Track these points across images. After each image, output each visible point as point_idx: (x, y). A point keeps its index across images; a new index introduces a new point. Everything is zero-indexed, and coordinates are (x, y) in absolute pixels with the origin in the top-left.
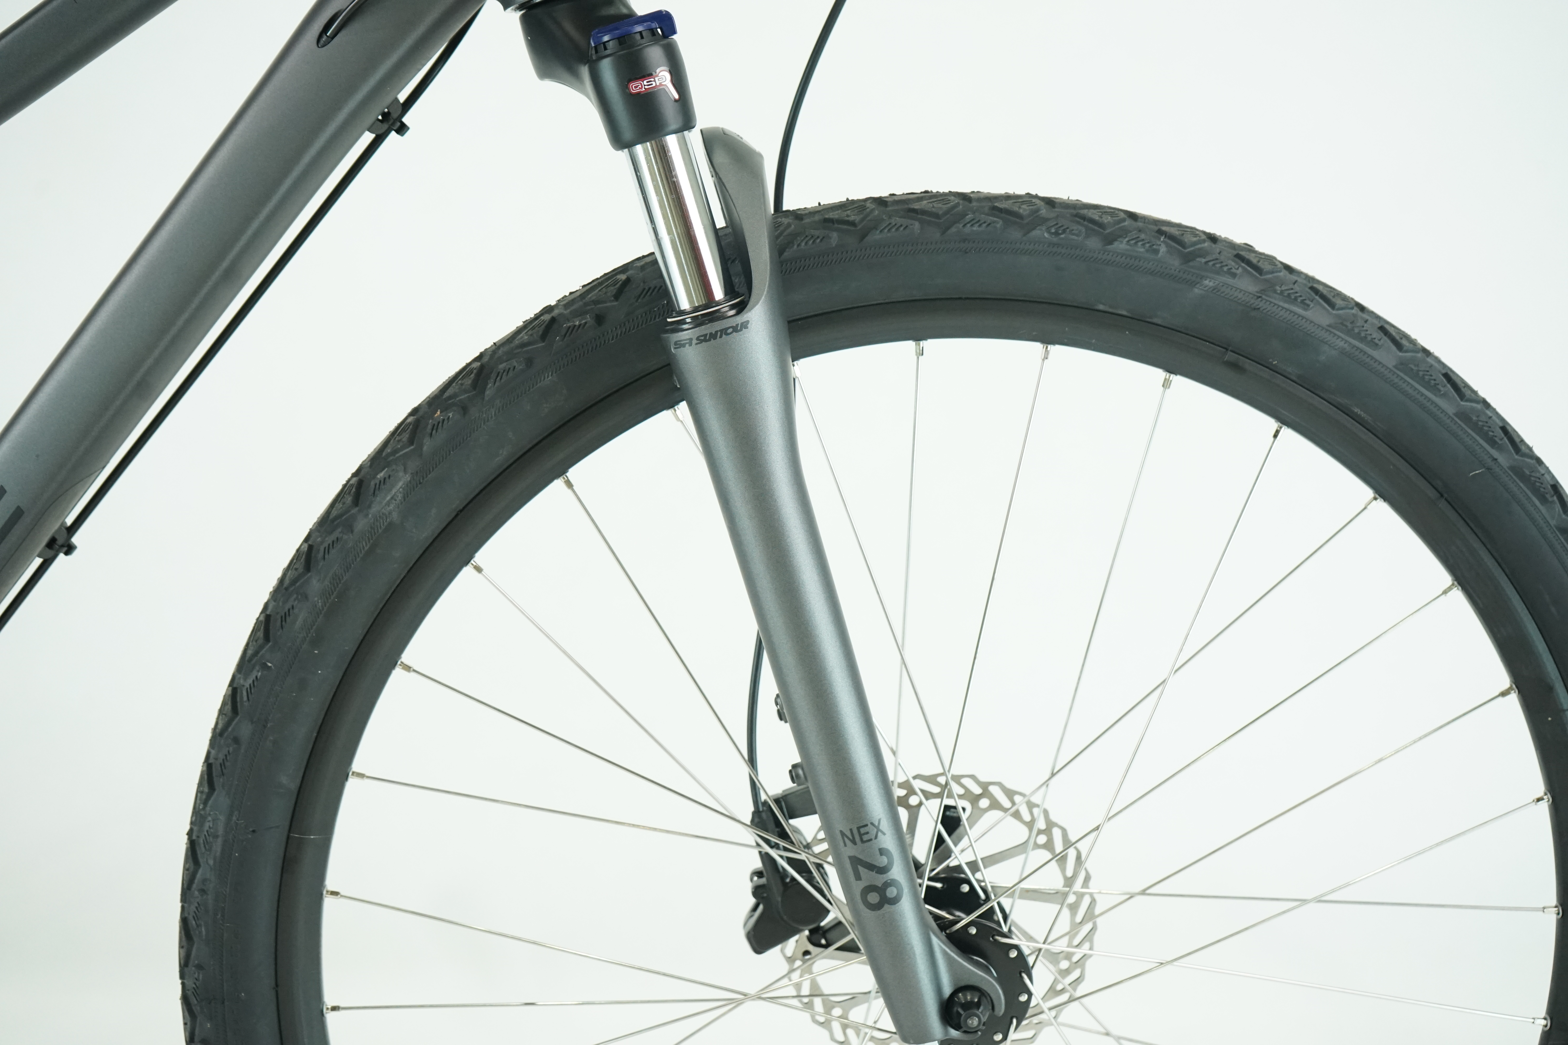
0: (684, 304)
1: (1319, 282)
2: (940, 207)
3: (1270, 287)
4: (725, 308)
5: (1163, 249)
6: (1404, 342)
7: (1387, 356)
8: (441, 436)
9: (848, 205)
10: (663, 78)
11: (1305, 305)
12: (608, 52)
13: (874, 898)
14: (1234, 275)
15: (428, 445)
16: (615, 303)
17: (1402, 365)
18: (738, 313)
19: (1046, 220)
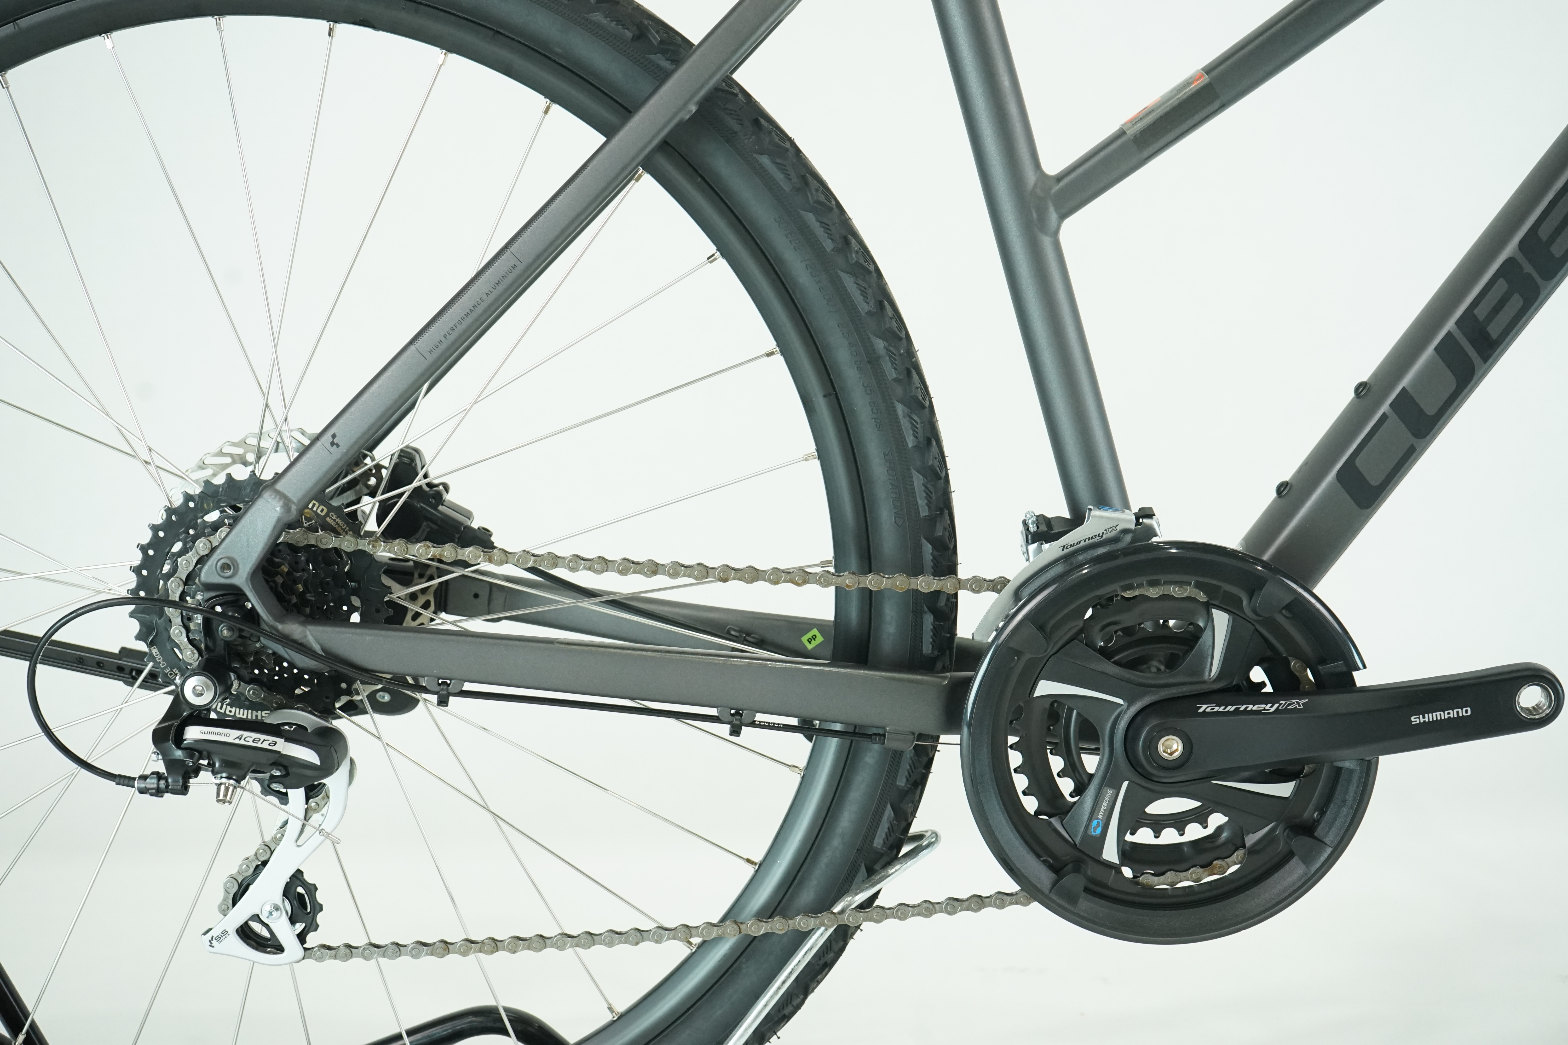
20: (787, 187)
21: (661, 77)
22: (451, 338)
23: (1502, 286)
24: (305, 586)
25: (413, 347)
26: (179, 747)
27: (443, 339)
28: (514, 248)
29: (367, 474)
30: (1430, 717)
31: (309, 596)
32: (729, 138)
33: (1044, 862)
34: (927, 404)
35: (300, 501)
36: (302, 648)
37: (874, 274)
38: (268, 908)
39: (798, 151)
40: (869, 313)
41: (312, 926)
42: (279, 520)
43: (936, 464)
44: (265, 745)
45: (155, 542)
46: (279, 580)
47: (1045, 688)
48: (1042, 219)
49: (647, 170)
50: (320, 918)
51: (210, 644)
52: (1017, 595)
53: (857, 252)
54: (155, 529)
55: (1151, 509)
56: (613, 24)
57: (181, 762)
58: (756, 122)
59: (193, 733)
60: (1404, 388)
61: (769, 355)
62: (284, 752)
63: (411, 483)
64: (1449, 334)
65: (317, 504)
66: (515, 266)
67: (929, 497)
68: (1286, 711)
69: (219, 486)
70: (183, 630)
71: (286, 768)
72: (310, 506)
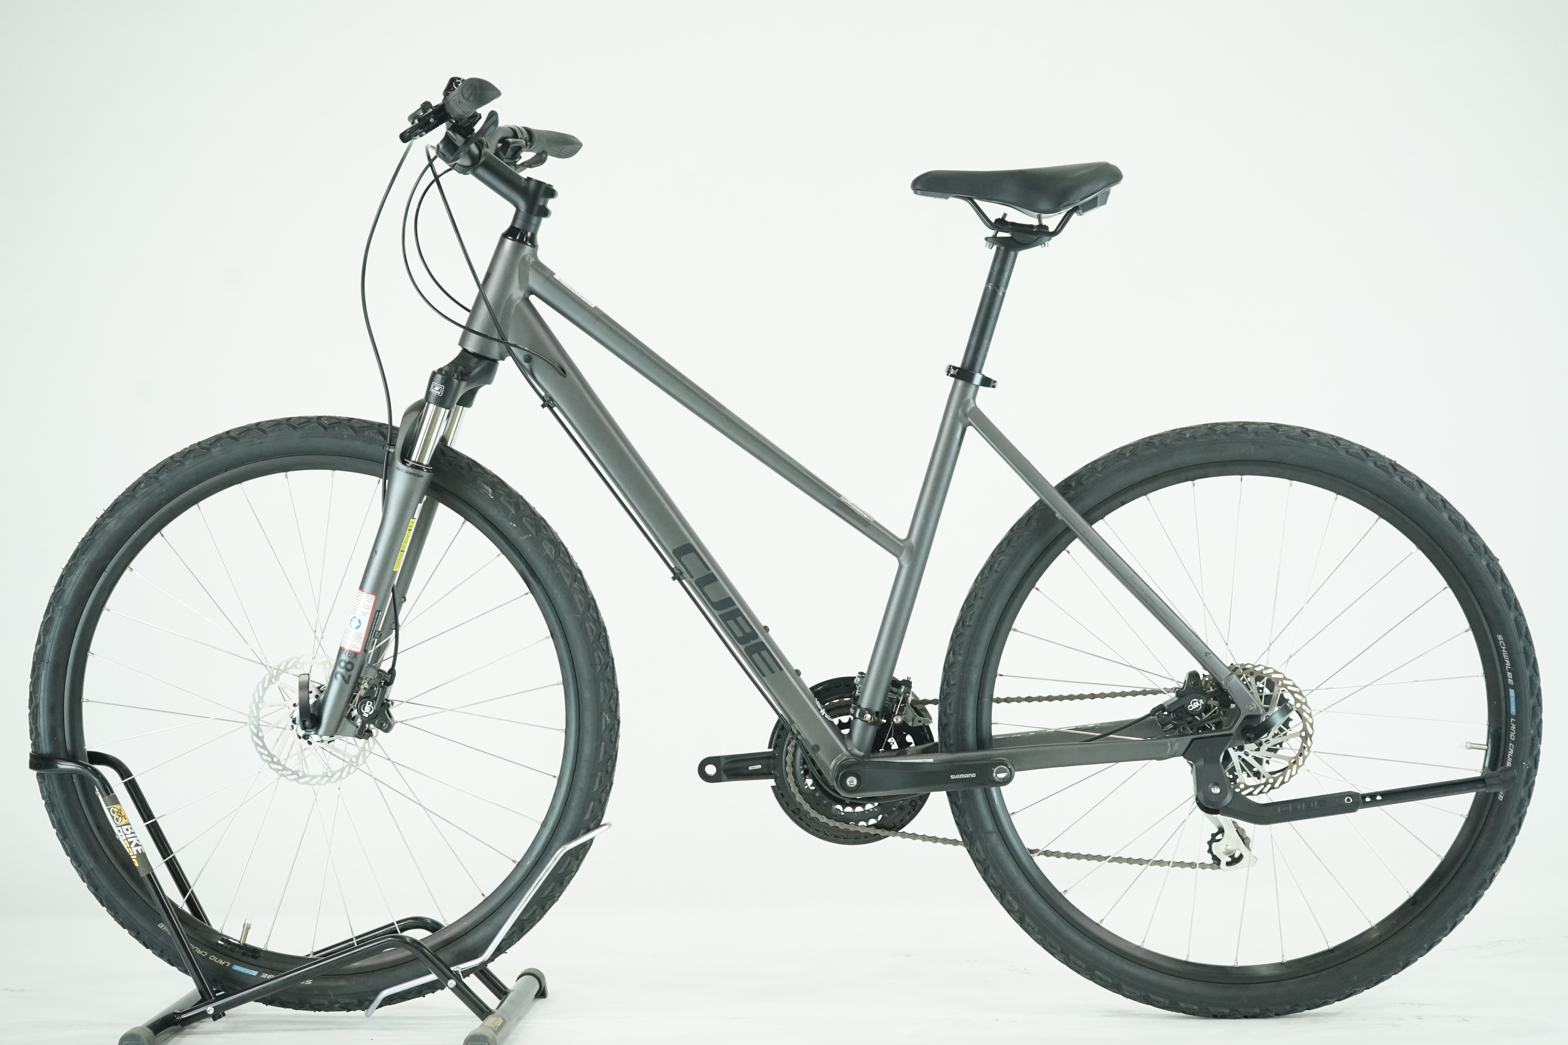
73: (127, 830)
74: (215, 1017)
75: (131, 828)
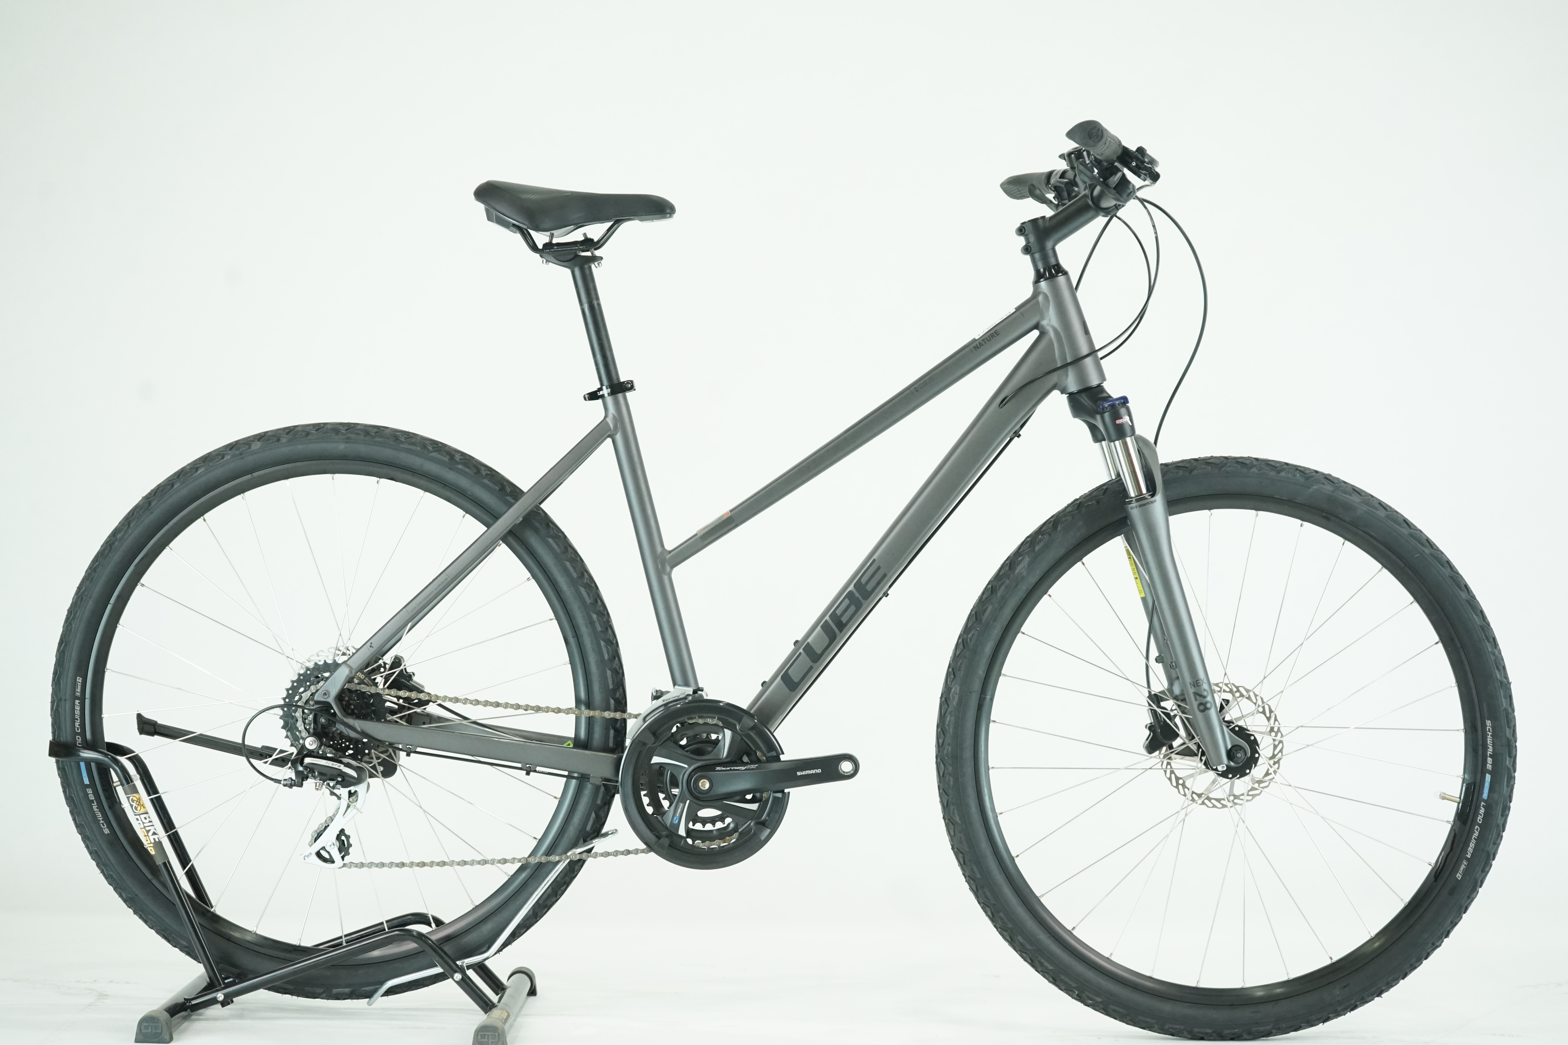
0: (1132, 494)
1: (1356, 487)
2: (1218, 461)
3: (1337, 488)
4: (1147, 496)
5: (1298, 475)
6: (1388, 508)
7: (1382, 513)
8: (1041, 544)
9: (1183, 461)
10: (1126, 419)
11: (1350, 495)
12: (1108, 410)
13: (1202, 708)
14: (1324, 484)
15: (1037, 548)
16: (1103, 496)
17: (1388, 517)
18: (1151, 497)
19: (1255, 466)
20: (558, 551)
21: (510, 505)
22: (420, 606)
23: (847, 601)
24: (354, 707)
25: (405, 609)
26: (301, 766)
27: (417, 606)
28: (446, 572)
29: (380, 666)
30: (804, 773)
31: (356, 711)
32: (536, 531)
33: (654, 834)
34: (615, 642)
35: (356, 668)
36: (353, 728)
37: (595, 588)
38: (330, 843)
39: (565, 537)
40: (591, 603)
41: (347, 853)
42: (347, 676)
43: (617, 667)
44: (336, 767)
45: (292, 688)
46: (344, 703)
47: (656, 760)
48: (664, 567)
49: (504, 542)
50: (351, 850)
51: (316, 727)
52: (644, 720)
53: (587, 579)
54: (293, 682)
55: (703, 688)
56: (492, 484)
57: (302, 772)
58: (548, 525)
59: (307, 760)
60: (808, 642)
61: (551, 620)
62: (343, 770)
63: (399, 667)
64: (826, 620)
65: (361, 674)
66: (447, 579)
67: (613, 681)
68: (749, 769)
69: (320, 665)
70: (303, 724)
71: (343, 777)
72: (358, 675)
73: (145, 818)
74: (224, 1004)
75: (149, 817)
